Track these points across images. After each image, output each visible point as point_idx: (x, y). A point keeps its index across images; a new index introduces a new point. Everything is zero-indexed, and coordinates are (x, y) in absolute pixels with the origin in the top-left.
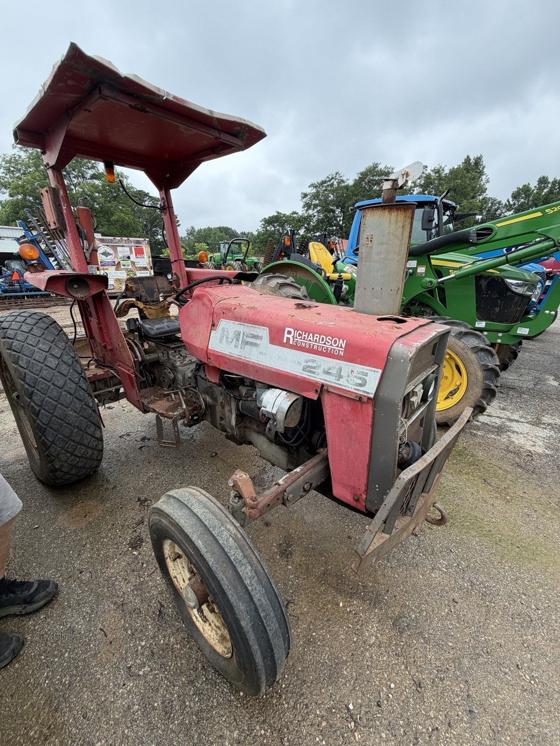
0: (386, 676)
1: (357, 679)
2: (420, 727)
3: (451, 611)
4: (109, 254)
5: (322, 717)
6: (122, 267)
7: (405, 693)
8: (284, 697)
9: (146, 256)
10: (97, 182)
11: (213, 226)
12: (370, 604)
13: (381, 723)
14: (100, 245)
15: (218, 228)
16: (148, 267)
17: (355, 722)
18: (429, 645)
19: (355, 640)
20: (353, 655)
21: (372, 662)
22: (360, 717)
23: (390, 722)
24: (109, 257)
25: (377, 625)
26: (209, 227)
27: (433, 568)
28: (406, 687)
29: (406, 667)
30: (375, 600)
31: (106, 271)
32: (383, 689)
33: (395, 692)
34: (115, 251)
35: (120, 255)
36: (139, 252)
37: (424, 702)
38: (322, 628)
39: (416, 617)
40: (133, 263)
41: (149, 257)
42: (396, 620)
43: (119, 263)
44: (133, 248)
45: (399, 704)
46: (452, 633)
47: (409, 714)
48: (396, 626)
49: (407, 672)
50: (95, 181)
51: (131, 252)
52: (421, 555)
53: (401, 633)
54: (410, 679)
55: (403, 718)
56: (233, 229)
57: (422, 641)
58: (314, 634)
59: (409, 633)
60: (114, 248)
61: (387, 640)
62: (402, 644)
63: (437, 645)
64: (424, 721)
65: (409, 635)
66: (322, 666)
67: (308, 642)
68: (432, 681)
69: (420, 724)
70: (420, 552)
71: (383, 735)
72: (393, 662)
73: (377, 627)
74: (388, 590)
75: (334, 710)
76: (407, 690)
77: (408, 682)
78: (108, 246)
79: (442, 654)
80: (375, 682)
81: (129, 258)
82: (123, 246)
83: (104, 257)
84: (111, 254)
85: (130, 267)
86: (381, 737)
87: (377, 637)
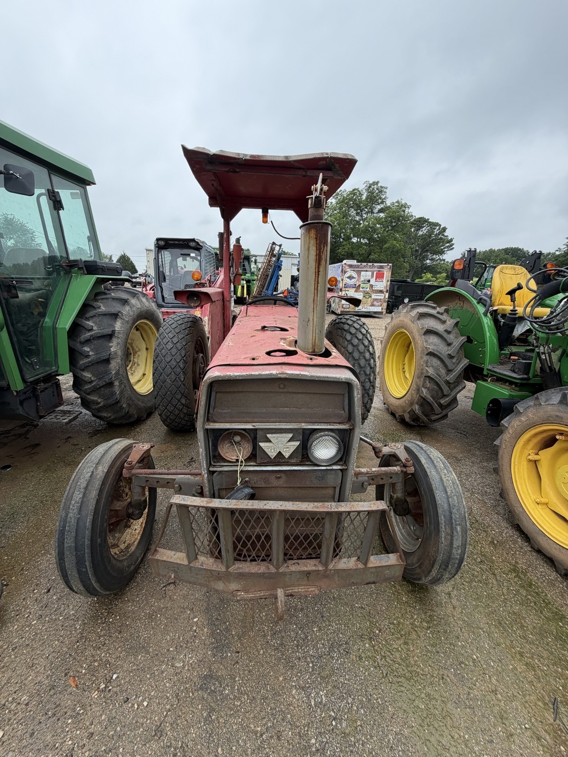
0: (152, 694)
1: (138, 669)
2: (121, 750)
3: (262, 735)
4: (353, 278)
5: (101, 660)
6: (361, 289)
7: (145, 720)
8: (104, 625)
9: (385, 280)
10: (382, 215)
11: (496, 248)
12: (212, 643)
13: (112, 709)
14: (348, 270)
15: (503, 250)
16: (385, 290)
17: (105, 687)
18: (204, 725)
19: (171, 649)
20: (157, 655)
21: (158, 675)
22: (110, 690)
23: (115, 717)
24: (353, 280)
25: (196, 661)
26: (491, 249)
27: (303, 688)
28: (151, 719)
29: (169, 710)
30: (219, 646)
31: (347, 292)
32: (140, 697)
33: (141, 710)
34: (359, 275)
35: (362, 279)
36: (380, 276)
37: (145, 745)
38: (167, 619)
39: (228, 695)
40: (372, 286)
41: (388, 281)
42: (211, 677)
43: (360, 285)
44: (375, 273)
45: (133, 719)
46: (234, 748)
47: (128, 733)
48: (205, 679)
49: (165, 713)
50: (381, 214)
51: (372, 276)
52: (311, 665)
53: (201, 688)
54: (159, 719)
55: (122, 729)
56: (525, 249)
57: (205, 714)
58: (159, 616)
59: (205, 696)
60: (359, 273)
61: (186, 678)
62: (191, 695)
63: (210, 734)
64: (128, 752)
65: (203, 698)
66: (137, 637)
67: (150, 616)
68: (168, 744)
69: (123, 749)
70: (312, 662)
71: (103, 717)
72: (168, 695)
73: (193, 662)
74: (238, 652)
75: (108, 666)
76: (148, 721)
77: (156, 718)
78: (354, 271)
79: (203, 745)
80: (142, 687)
81: (369, 281)
82: (367, 271)
83: (348, 280)
84: (355, 278)
85: (368, 289)
86: (101, 715)
87: (184, 667)
